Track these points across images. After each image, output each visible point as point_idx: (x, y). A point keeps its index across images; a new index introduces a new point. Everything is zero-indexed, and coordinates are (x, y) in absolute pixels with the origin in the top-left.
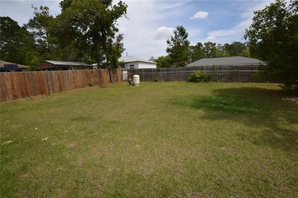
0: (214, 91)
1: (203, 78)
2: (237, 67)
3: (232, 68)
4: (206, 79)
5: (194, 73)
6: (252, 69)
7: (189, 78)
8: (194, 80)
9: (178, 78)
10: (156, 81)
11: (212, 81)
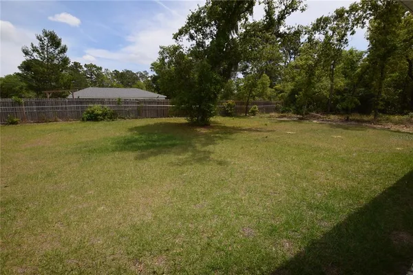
0: (131, 130)
1: (106, 114)
2: (144, 102)
3: (139, 102)
4: (111, 116)
5: (91, 107)
6: (158, 103)
7: (85, 116)
8: (94, 118)
9: (63, 116)
10: (13, 123)
11: (119, 118)
